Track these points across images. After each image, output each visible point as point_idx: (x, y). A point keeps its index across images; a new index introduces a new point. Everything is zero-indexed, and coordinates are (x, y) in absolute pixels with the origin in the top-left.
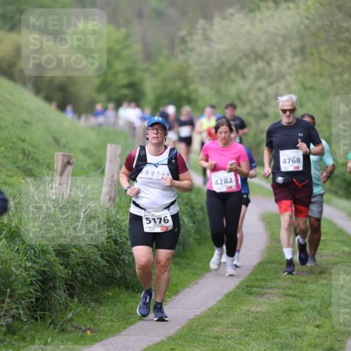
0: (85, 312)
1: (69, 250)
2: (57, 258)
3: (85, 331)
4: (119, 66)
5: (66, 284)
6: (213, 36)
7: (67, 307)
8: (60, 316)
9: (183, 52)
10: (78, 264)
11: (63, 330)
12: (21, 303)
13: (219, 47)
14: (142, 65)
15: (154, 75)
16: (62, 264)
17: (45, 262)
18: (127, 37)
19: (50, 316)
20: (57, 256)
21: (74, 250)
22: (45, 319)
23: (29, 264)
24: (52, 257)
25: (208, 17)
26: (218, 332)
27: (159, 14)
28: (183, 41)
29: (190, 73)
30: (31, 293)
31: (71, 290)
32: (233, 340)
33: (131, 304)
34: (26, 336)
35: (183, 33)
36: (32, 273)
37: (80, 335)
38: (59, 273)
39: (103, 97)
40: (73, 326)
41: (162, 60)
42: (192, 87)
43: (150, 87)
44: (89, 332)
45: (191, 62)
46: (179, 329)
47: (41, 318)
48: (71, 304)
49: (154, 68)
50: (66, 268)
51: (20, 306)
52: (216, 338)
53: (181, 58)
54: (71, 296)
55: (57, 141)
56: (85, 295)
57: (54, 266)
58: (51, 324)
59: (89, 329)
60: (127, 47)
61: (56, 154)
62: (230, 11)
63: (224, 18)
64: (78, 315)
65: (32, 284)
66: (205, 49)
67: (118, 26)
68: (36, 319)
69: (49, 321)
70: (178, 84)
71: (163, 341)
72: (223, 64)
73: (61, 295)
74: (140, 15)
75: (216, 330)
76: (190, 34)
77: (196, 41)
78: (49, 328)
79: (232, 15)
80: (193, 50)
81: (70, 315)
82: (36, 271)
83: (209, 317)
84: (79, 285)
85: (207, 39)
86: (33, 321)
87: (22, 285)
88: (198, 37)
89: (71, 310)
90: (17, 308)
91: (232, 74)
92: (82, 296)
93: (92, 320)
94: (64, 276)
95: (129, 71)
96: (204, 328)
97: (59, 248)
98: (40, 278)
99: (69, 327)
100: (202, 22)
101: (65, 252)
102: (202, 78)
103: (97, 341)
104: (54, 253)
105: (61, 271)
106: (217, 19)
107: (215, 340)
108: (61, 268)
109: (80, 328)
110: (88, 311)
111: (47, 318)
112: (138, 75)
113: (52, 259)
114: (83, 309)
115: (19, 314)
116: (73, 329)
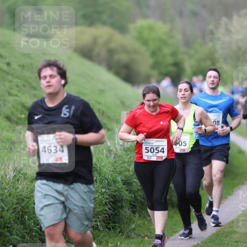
0: (144, 224)
1: (132, 180)
3: (144, 237)
4: (166, 50)
5: (131, 204)
6: (233, 29)
9: (211, 40)
10: (138, 190)
11: (128, 236)
12: (98, 218)
13: (237, 37)
14: (183, 49)
15: (191, 57)
16: (127, 191)
18: (171, 30)
21: (136, 180)
25: (229, 16)
26: (237, 238)
27: (195, 14)
28: (212, 33)
29: (217, 55)
35: (211, 27)
37: (140, 240)
38: (125, 196)
39: (155, 73)
40: (135, 234)
41: (197, 46)
42: (218, 65)
43: (188, 65)
44: (146, 238)
45: (218, 47)
47: (113, 228)
48: (134, 218)
49: (192, 52)
51: (98, 220)
52: (236, 242)
53: (210, 44)
55: (123, 103)
56: (144, 212)
60: (172, 37)
61: (122, 112)
63: (240, 16)
65: (106, 204)
66: (227, 39)
67: (164, 21)
68: (109, 229)
70: (208, 63)
72: (239, 49)
74: (181, 14)
75: (236, 236)
76: (216, 28)
77: (220, 33)
78: (118, 234)
79: (245, 15)
80: (218, 39)
81: (133, 226)
84: (139, 205)
85: (228, 31)
86: (107, 230)
87: (99, 205)
88: (222, 30)
89: (133, 223)
90: (96, 221)
92: (142, 212)
93: (149, 229)
94: (128, 198)
95: (174, 54)
96: (227, 235)
97: (125, 179)
98: (111, 199)
99: (132, 234)
100: (224, 19)
101: (129, 181)
102: (225, 59)
104: (121, 183)
106: (235, 17)
107: (235, 244)
108: (127, 193)
109: (140, 235)
110: (146, 222)
111: (117, 228)
114: (142, 222)
115: (97, 225)
116: (136, 236)
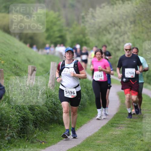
0: (42, 134)
1: (35, 107)
2: (29, 111)
3: (42, 143)
4: (55, 28)
5: (34, 122)
6: (96, 15)
7: (34, 132)
8: (31, 136)
9: (83, 22)
10: (38, 114)
11: (32, 142)
12: (14, 130)
13: (98, 20)
14: (65, 28)
15: (71, 32)
16: (31, 114)
17: (24, 113)
18: (59, 16)
19: (27, 136)
20: (29, 110)
21: (37, 108)
22: (24, 137)
23: (17, 114)
24: (27, 110)
25: (94, 7)
26: (99, 143)
27: (73, 6)
28: (83, 18)
29: (86, 32)
30: (18, 126)
31: (35, 125)
32: (105, 146)
33: (61, 131)
34: (16, 144)
35: (83, 14)
36: (19, 117)
37: (39, 144)
38: (30, 117)
39: (49, 42)
40: (36, 140)
41: (74, 26)
42: (87, 38)
43: (69, 37)
44: (43, 143)
45: (87, 26)
46: (82, 142)
47: (23, 137)
48: (35, 131)
49: (71, 29)
50: (33, 115)
51: (14, 132)
52: (98, 145)
53: (82, 25)
54: (36, 127)
55: (29, 61)
56: (42, 127)
57: (28, 114)
58: (27, 139)
59: (44, 142)
60: (59, 20)
61: (29, 66)
62: (103, 5)
63: (101, 8)
64: (39, 136)
65: (19, 122)
66: (93, 21)
67: (55, 11)
68: (21, 137)
69: (27, 138)
70: (81, 36)
71: (75, 147)
72: (100, 27)
73: (31, 127)
74: (64, 7)
75: (98, 142)
76: (86, 15)
77: (89, 18)
78: (26, 141)
79: (104, 6)
80: (87, 21)
81: (35, 136)
82: (21, 117)
83: (95, 137)
84: (39, 123)
85: (93, 17)
86: (19, 138)
87: (14, 122)
88: (89, 16)
89: (35, 134)
90: (13, 133)
91: (104, 32)
92: (40, 127)
93: (45, 138)
94: (32, 119)
95: (60, 31)
96: (93, 141)
97: (30, 107)
98: (22, 119)
99: (35, 141)
100: (91, 9)
101: (33, 108)
102: (91, 33)
103: (47, 147)
104: (28, 109)
105: (31, 116)
106: (98, 8)
107: (98, 146)
108: (31, 115)
109: (40, 141)
110: (43, 134)
111: (25, 137)
112: (64, 32)
113: (27, 112)
114: (41, 133)
115: (13, 135)
116: (37, 142)
